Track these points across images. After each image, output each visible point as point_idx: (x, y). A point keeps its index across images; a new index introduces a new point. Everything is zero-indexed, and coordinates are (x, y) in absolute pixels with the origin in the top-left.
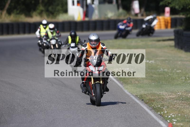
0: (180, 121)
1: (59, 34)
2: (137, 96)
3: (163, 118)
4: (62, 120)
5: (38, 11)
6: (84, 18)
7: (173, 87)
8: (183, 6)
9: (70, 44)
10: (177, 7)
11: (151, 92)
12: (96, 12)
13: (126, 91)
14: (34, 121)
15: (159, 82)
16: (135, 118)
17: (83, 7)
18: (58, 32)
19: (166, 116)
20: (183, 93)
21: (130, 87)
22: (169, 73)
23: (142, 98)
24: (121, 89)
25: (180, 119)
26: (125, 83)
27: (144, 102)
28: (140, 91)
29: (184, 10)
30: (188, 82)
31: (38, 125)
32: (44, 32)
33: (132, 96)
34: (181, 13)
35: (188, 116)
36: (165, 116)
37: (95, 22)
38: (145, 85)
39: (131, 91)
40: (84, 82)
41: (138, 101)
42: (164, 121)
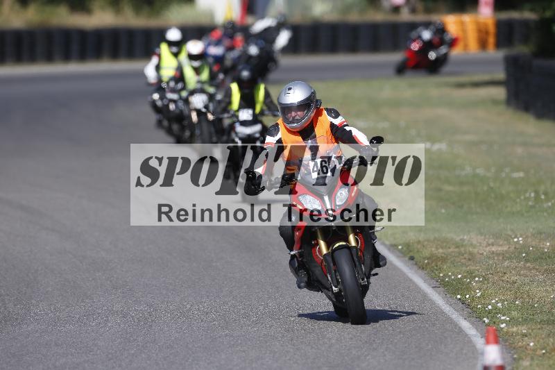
0: (520, 320)
2: (395, 245)
3: (471, 311)
7: (500, 221)
11: (436, 236)
15: (460, 205)
19: (479, 306)
20: (530, 240)
22: (491, 181)
23: (409, 253)
25: (519, 315)
27: (416, 264)
28: (404, 233)
30: (545, 206)
32: (170, 68)
33: (381, 246)
41: (398, 263)
42: (474, 319)
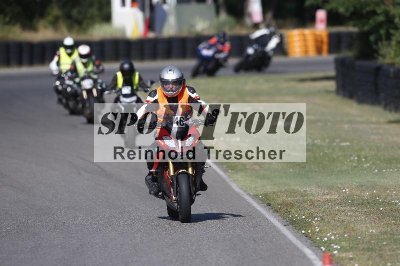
0: (348, 248)
1: (101, 68)
2: (257, 195)
3: (312, 242)
4: (100, 247)
5: (50, 18)
6: (145, 33)
7: (332, 177)
8: (355, 8)
9: (121, 90)
10: (341, 10)
11: (287, 188)
12: (172, 20)
13: (234, 186)
14: (40, 249)
15: (303, 167)
16: (253, 242)
17: (143, 9)
18: (97, 63)
19: (318, 238)
20: (354, 191)
21: (242, 176)
22: (325, 149)
23: (267, 201)
24: (224, 180)
25: (347, 245)
26: (232, 170)
27: (272, 208)
28: (263, 186)
29: (357, 15)
30: (365, 166)
31: (48, 257)
32: (67, 64)
33: (247, 196)
34: (351, 23)
35: (364, 238)
36: (316, 238)
37: (170, 41)
38: (274, 173)
39: (244, 186)
40: (152, 172)
41: (259, 208)
42: (314, 248)
